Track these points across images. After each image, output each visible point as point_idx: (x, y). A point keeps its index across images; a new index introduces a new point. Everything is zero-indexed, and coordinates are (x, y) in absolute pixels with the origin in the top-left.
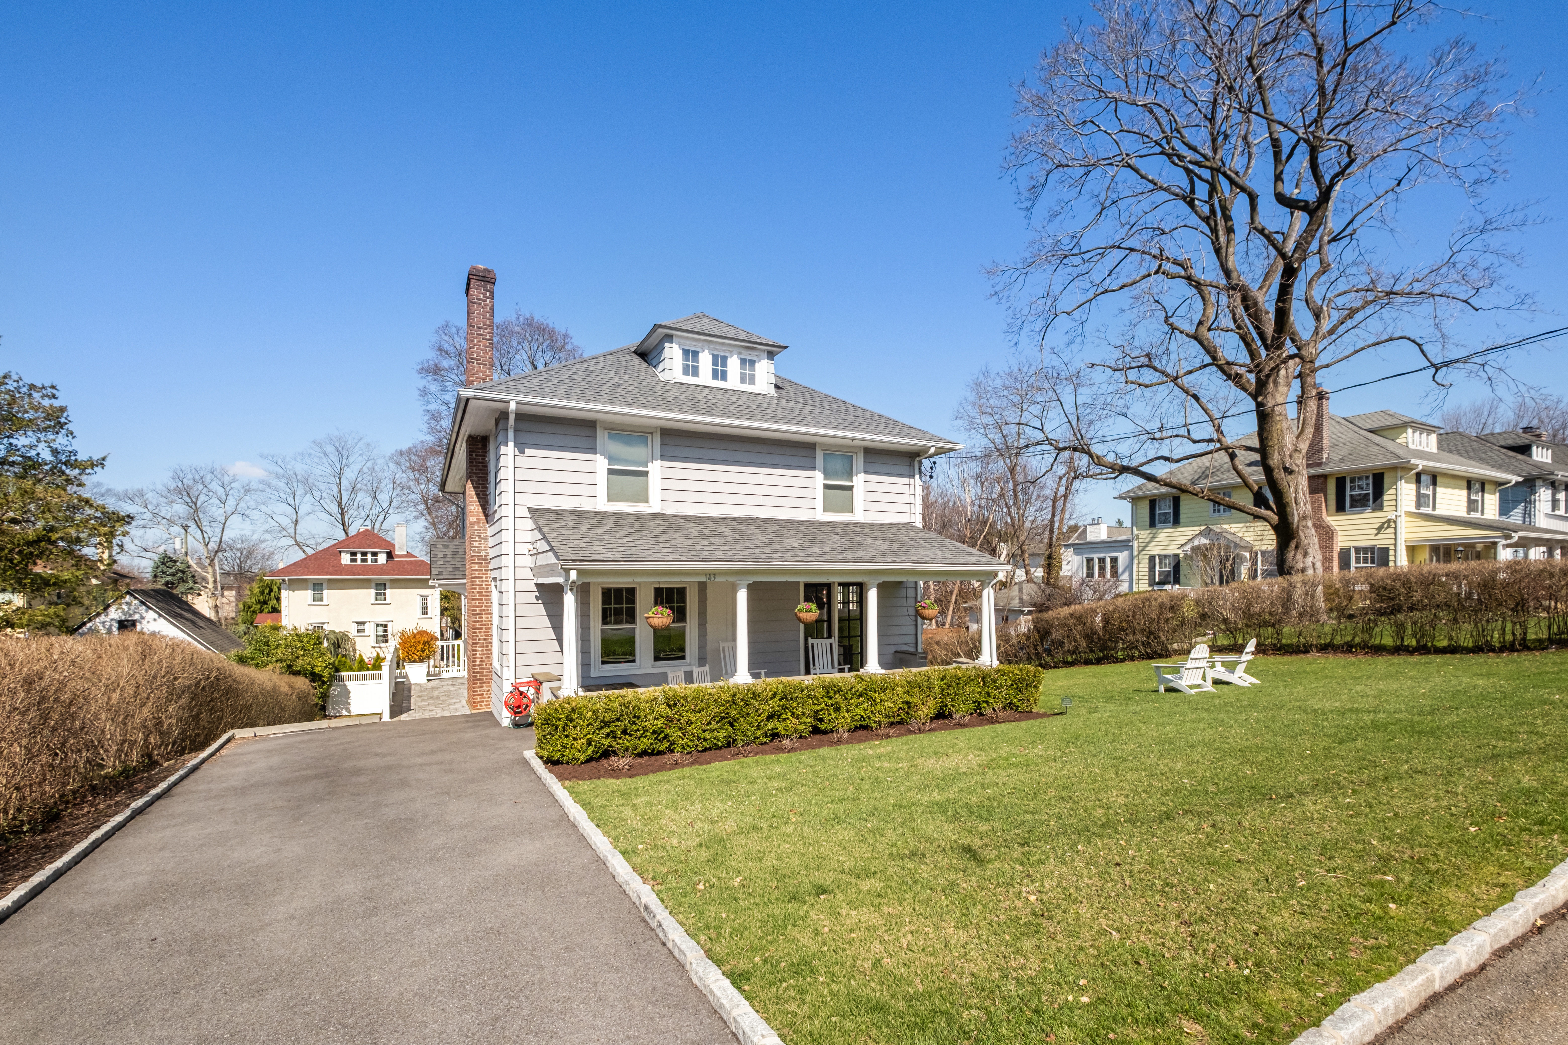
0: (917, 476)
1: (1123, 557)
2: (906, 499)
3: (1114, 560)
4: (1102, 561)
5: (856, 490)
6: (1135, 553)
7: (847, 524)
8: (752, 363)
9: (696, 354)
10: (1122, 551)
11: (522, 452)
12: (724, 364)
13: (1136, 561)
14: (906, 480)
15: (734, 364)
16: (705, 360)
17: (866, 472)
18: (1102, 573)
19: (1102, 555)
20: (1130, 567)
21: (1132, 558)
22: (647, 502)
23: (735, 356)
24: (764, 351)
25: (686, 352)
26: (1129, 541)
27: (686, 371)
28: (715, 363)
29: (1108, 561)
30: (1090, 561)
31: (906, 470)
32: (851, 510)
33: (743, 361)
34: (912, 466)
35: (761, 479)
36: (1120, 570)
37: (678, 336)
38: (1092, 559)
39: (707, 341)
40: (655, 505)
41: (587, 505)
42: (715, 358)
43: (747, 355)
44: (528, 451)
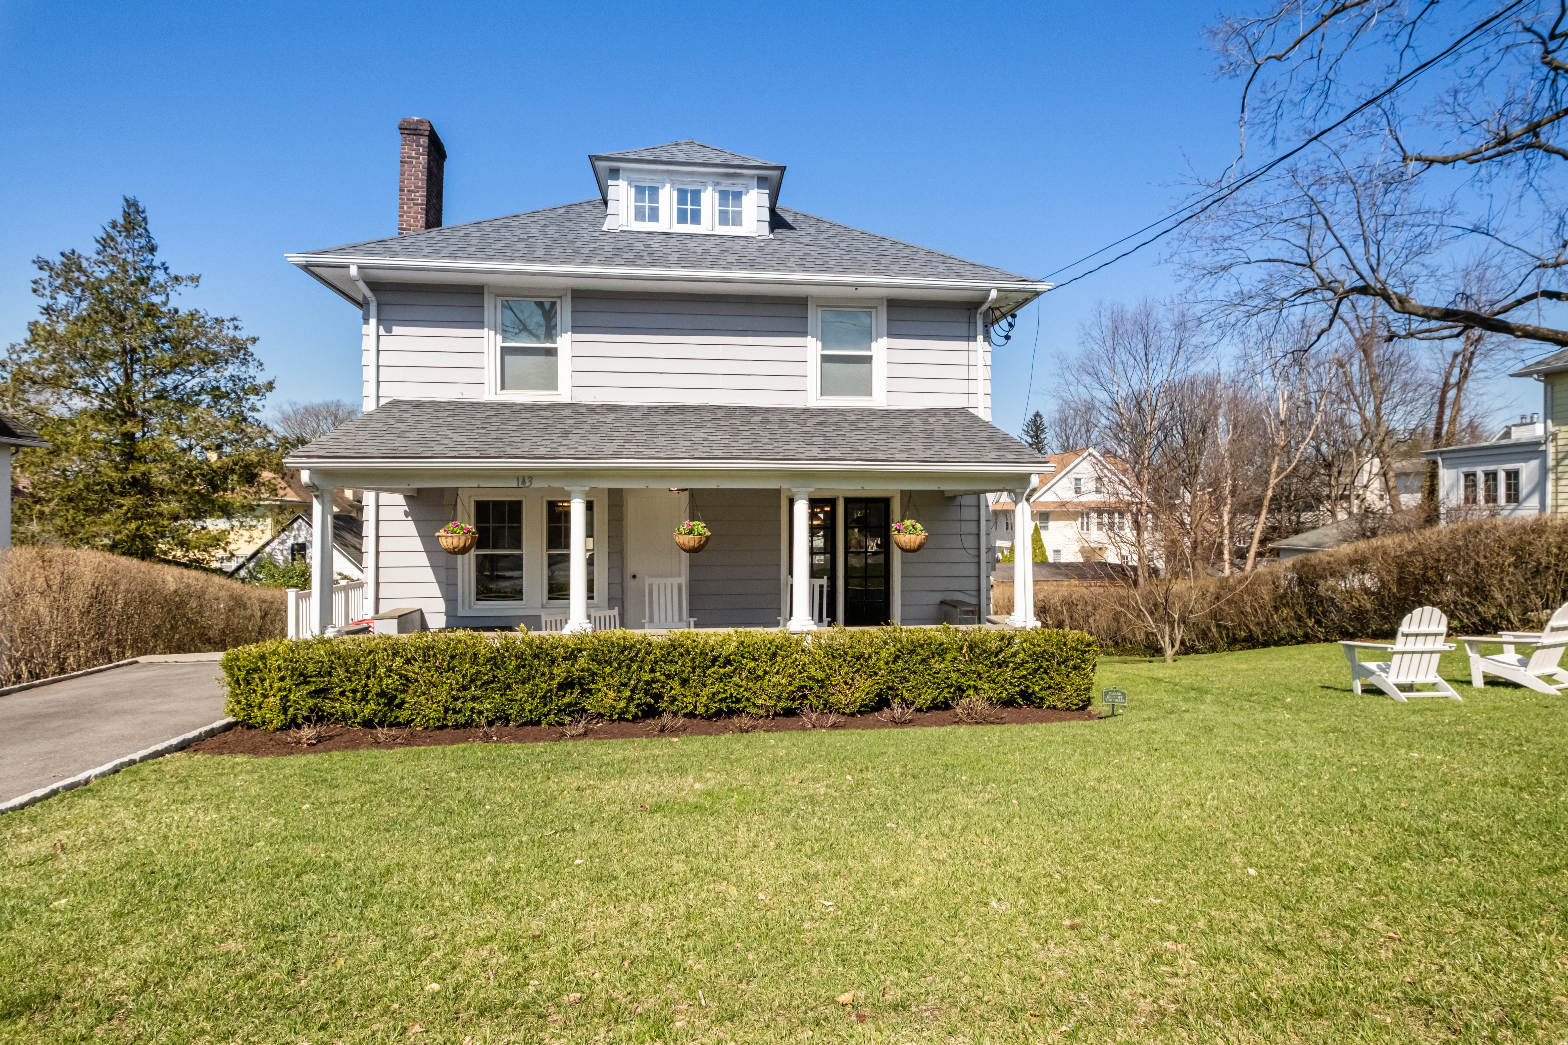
0: (980, 338)
1: (1528, 470)
2: (962, 372)
3: (1513, 476)
4: (1491, 477)
5: (874, 361)
6: (1551, 463)
7: (863, 412)
8: (738, 196)
9: (654, 191)
10: (1526, 460)
11: (389, 330)
12: (696, 200)
13: (1551, 476)
14: (962, 345)
15: (709, 199)
16: (667, 197)
17: (890, 335)
18: (1491, 498)
19: (1491, 468)
20: (1540, 487)
21: (1544, 471)
22: (556, 389)
23: (710, 189)
24: (752, 177)
25: (640, 190)
26: (1539, 444)
27: (640, 215)
28: (682, 200)
29: (1502, 477)
30: (1470, 477)
31: (963, 329)
32: (868, 392)
33: (724, 195)
34: (972, 322)
35: (719, 352)
36: (1524, 490)
37: (625, 169)
38: (1474, 475)
39: (668, 172)
40: (564, 394)
41: (471, 395)
42: (682, 195)
43: (728, 186)
44: (396, 330)
